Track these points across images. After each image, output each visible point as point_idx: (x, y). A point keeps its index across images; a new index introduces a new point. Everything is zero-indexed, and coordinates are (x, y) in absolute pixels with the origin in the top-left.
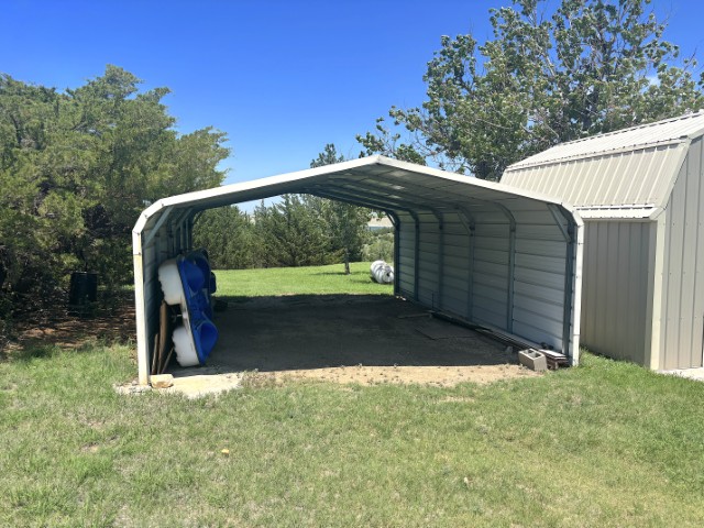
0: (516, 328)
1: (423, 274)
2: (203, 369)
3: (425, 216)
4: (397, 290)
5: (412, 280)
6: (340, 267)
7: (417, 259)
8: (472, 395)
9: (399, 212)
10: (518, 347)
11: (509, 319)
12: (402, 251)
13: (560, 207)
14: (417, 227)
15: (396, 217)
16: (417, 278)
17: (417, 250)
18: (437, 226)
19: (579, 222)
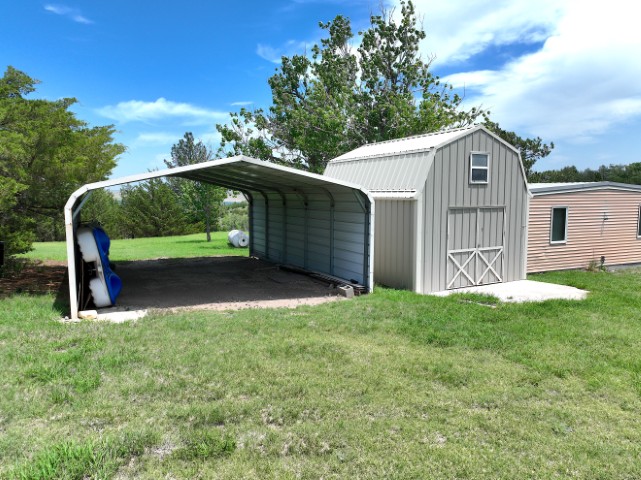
0: (336, 271)
1: (271, 238)
2: (114, 308)
3: (273, 196)
4: (252, 252)
5: (263, 243)
6: (202, 236)
7: (267, 228)
8: (307, 311)
9: (252, 192)
10: (336, 284)
11: (331, 267)
12: (255, 221)
13: (360, 191)
14: (267, 203)
15: (250, 195)
16: (267, 241)
17: (267, 220)
18: (281, 202)
19: (372, 200)
